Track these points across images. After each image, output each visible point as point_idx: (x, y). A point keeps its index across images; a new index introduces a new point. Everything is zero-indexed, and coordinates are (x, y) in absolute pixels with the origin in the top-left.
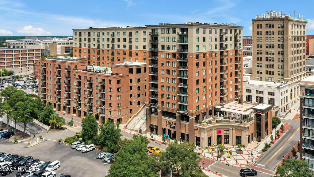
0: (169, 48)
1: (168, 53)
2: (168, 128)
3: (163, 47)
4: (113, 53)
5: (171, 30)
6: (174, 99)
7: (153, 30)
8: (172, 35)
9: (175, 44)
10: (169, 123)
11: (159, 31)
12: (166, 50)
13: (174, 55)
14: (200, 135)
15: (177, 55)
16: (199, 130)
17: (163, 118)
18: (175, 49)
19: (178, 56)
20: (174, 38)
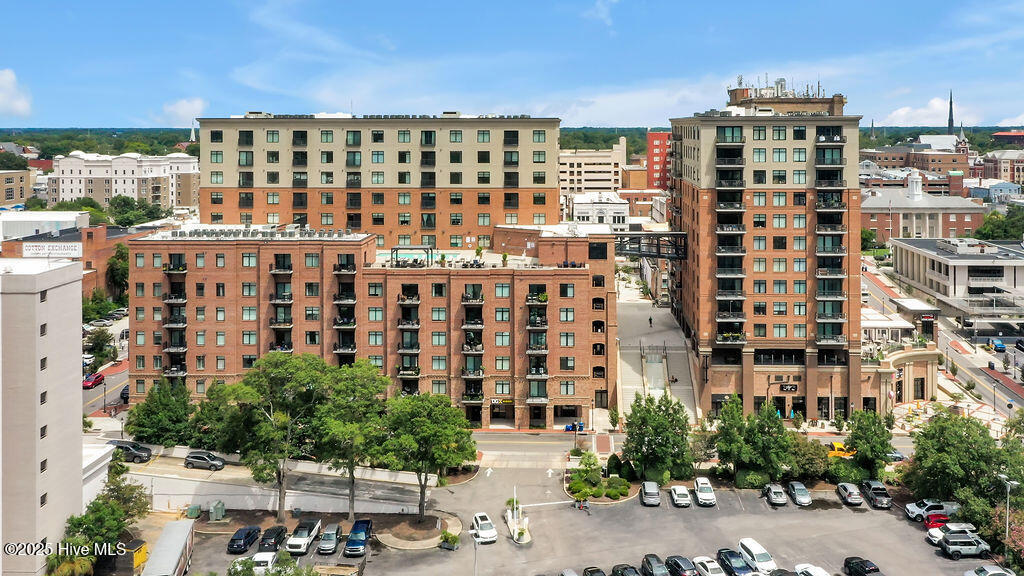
0: (780, 178)
1: (779, 194)
2: (775, 392)
3: (760, 176)
4: (428, 201)
5: (790, 132)
6: (797, 313)
7: (721, 130)
8: (790, 143)
9: (802, 166)
10: (779, 378)
11: (748, 132)
12: (770, 184)
13: (799, 197)
14: (877, 391)
15: (810, 197)
16: (871, 380)
17: (758, 368)
18: (801, 181)
19: (812, 197)
20: (800, 151)
